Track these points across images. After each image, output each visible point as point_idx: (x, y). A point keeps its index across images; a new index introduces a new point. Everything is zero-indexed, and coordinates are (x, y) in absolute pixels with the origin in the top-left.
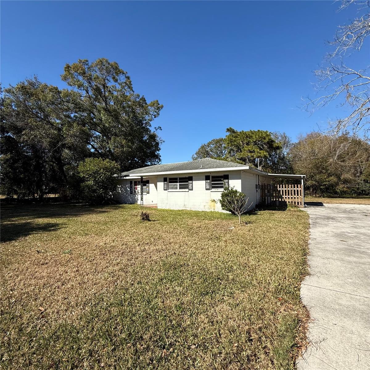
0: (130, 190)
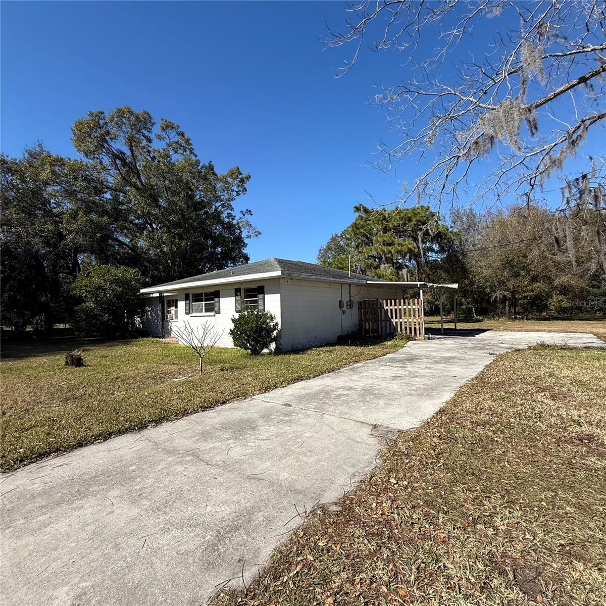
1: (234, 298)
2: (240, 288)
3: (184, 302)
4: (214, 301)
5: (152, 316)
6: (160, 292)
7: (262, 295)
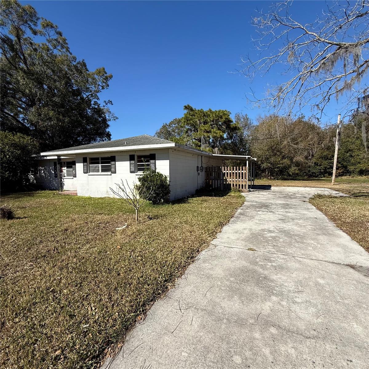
0: (55, 172)
1: (129, 162)
2: (134, 155)
3: (82, 164)
4: (110, 163)
5: (45, 174)
6: (59, 156)
7: (154, 161)
